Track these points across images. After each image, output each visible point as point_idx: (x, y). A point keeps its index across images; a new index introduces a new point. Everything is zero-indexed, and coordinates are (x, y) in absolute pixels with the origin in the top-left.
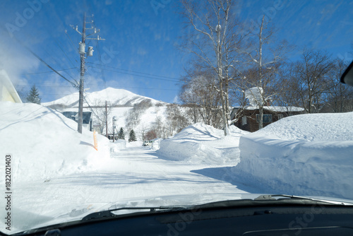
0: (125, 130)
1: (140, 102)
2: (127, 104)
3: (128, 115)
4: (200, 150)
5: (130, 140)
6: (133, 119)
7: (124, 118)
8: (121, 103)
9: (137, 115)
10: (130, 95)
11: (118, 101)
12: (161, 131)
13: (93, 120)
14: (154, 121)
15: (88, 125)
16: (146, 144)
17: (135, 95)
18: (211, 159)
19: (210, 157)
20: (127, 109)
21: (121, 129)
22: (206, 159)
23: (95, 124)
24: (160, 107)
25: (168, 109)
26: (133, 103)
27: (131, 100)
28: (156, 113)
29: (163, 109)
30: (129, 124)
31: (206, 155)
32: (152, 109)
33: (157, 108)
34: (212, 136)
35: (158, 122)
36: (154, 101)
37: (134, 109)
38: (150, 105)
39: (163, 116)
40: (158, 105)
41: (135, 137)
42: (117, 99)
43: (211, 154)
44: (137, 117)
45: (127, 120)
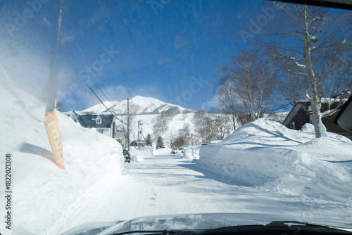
0: (153, 137)
1: (167, 109)
2: (155, 112)
3: (156, 122)
4: (301, 164)
5: (157, 147)
6: (160, 126)
7: (152, 125)
8: (149, 110)
9: (164, 122)
10: (158, 103)
11: (146, 109)
12: (189, 138)
13: (117, 124)
14: (182, 128)
15: (110, 130)
16: (175, 151)
17: (162, 103)
18: (326, 184)
19: (323, 181)
20: (155, 116)
21: (149, 135)
22: (314, 183)
23: (119, 129)
24: (188, 114)
25: (196, 116)
26: (160, 111)
27: (159, 108)
28: (183, 119)
29: (191, 116)
30: (157, 131)
31: (313, 174)
32: (180, 116)
33: (185, 115)
34: (288, 139)
35: (186, 129)
36: (181, 109)
37: (162, 116)
38: (178, 112)
39: (191, 123)
40: (186, 112)
41: (162, 143)
42: (145, 107)
43: (325, 172)
44: (164, 124)
45: (155, 127)
